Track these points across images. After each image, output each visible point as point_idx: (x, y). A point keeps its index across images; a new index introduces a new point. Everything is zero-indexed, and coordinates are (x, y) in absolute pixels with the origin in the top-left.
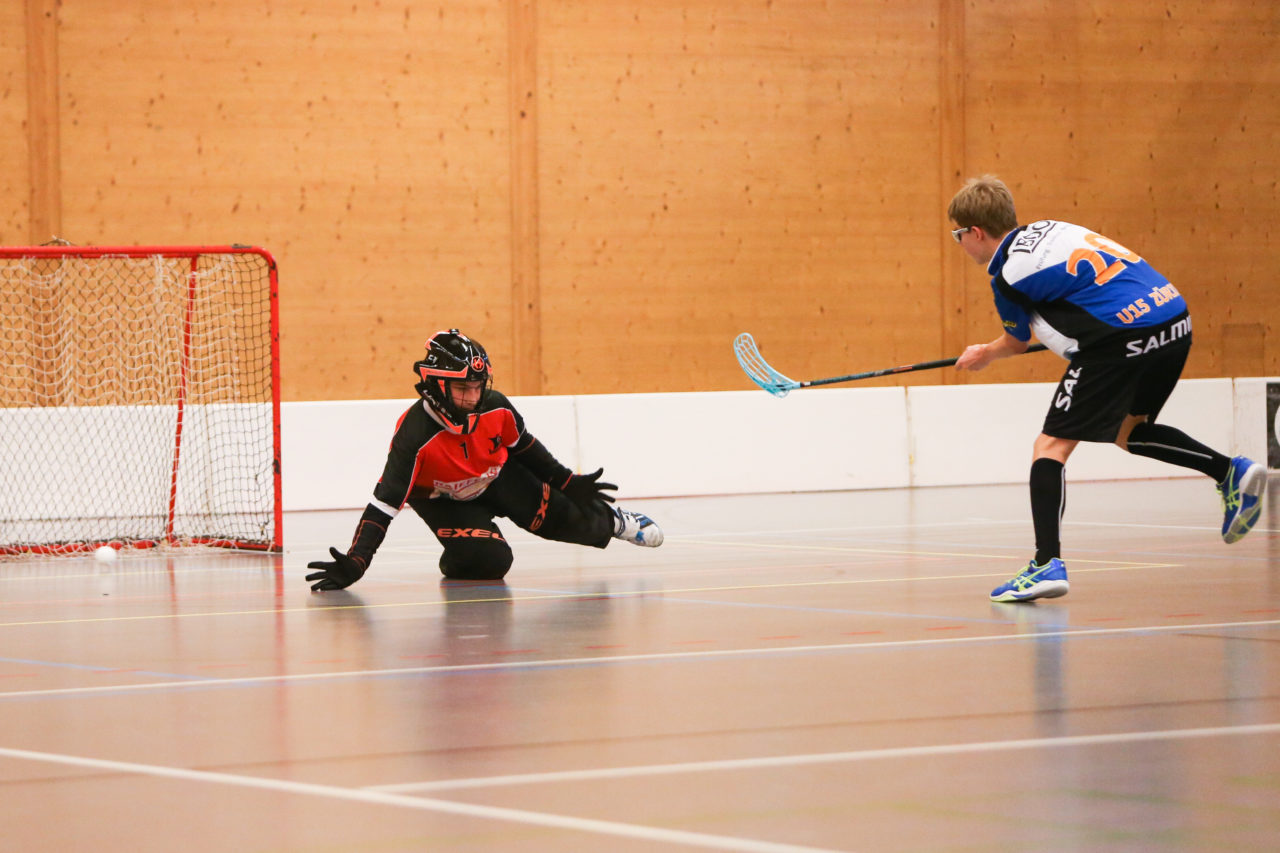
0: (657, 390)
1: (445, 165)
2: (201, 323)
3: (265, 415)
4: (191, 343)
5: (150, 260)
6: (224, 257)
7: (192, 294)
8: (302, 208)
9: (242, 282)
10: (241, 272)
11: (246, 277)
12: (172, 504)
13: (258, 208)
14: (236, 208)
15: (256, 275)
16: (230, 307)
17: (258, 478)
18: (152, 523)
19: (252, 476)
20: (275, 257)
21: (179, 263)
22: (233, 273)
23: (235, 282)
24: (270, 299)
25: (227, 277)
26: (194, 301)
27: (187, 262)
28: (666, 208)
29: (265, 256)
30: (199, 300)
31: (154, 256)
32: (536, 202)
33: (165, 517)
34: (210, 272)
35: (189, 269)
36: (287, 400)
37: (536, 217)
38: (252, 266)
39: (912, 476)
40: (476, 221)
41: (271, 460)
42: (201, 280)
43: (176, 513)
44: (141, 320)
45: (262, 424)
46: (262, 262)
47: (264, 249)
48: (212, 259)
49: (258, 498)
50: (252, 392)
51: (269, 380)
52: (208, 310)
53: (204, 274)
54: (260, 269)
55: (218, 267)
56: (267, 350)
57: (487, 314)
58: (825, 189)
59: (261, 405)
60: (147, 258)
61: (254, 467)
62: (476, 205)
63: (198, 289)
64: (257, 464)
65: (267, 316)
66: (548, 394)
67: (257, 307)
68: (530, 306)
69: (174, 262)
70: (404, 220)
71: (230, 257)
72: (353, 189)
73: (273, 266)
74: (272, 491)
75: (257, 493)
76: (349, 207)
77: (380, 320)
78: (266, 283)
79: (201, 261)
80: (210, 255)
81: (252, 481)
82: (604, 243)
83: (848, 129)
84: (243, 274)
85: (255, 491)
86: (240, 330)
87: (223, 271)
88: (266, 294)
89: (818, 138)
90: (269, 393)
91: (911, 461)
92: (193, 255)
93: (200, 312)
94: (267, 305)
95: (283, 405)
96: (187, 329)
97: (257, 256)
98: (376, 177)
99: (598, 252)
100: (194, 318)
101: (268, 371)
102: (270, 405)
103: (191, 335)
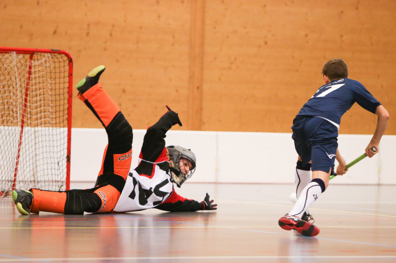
0: (257, 131)
1: (159, 17)
2: (34, 87)
3: (64, 133)
4: (28, 96)
5: (10, 54)
6: (46, 54)
7: (30, 73)
8: (88, 34)
9: (55, 68)
10: (55, 62)
11: (57, 65)
12: (15, 175)
13: (66, 33)
14: (55, 33)
15: (62, 64)
16: (49, 79)
17: (59, 163)
18: (5, 184)
19: (56, 162)
20: (72, 56)
21: (24, 57)
22: (51, 62)
23: (51, 68)
24: (69, 76)
25: (48, 65)
26: (31, 76)
27: (28, 56)
28: (266, 43)
29: (67, 55)
30: (33, 76)
31: (12, 52)
32: (203, 37)
33: (12, 181)
34: (40, 62)
35: (29, 59)
36: (75, 127)
37: (203, 44)
38: (61, 60)
39: (379, 179)
40: (173, 44)
41: (66, 155)
42: (35, 66)
43: (17, 179)
44: (4, 84)
45: (62, 137)
46: (65, 58)
47: (67, 52)
48: (41, 55)
49: (59, 173)
50: (58, 121)
51: (66, 116)
52: (37, 81)
53: (37, 63)
54: (64, 61)
55: (44, 60)
56: (66, 101)
57: (177, 91)
58: (345, 37)
59: (62, 129)
60: (8, 53)
61: (57, 158)
62: (173, 37)
63: (33, 70)
64: (59, 156)
65: (67, 85)
66: (204, 130)
67: (62, 80)
68: (198, 88)
69: (21, 56)
70: (138, 42)
71: (49, 55)
72: (113, 26)
73: (70, 61)
74: (65, 170)
75: (59, 171)
76: (111, 35)
77: (124, 91)
78: (67, 68)
79: (35, 56)
80: (39, 53)
81: (56, 165)
82: (235, 59)
83: (357, 8)
84: (56, 63)
85: (58, 169)
86: (53, 91)
87: (46, 61)
88: (67, 74)
89: (342, 12)
90: (66, 122)
91: (379, 172)
92: (31, 53)
93: (34, 82)
94: (67, 79)
95: (73, 130)
96: (27, 90)
97: (63, 55)
98: (125, 21)
99: (232, 63)
100: (31, 84)
101: (66, 112)
102: (66, 129)
103: (28, 93)
